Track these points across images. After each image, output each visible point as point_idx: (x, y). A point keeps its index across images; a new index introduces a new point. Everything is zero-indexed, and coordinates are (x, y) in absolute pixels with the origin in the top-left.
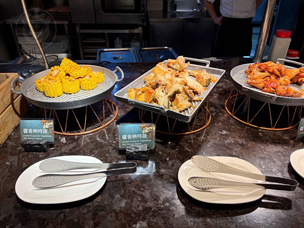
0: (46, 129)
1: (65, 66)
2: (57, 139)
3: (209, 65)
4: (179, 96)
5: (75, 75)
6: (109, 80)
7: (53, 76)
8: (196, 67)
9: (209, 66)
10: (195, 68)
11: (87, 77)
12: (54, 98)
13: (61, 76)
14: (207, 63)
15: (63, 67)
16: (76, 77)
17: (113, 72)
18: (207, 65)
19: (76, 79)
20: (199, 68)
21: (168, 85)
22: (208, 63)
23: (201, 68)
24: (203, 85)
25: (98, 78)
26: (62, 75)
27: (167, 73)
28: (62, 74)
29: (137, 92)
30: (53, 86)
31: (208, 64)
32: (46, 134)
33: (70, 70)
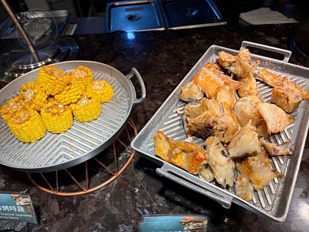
0: (22, 206)
1: (43, 84)
2: (45, 205)
3: (288, 59)
4: (254, 160)
5: (63, 101)
6: (121, 94)
7: (26, 101)
8: (265, 61)
9: (289, 62)
10: (263, 63)
11: (84, 101)
12: (32, 145)
13: (38, 102)
14: (285, 54)
15: (41, 86)
16: (65, 104)
17: (128, 78)
18: (285, 58)
19: (64, 106)
20: (270, 64)
21: (229, 129)
22: (289, 54)
23: (274, 63)
24: (287, 111)
25: (103, 96)
26: (41, 101)
27: (222, 90)
28: (40, 99)
29: (173, 150)
30: (24, 129)
31: (287, 56)
32: (23, 212)
33: (54, 89)
